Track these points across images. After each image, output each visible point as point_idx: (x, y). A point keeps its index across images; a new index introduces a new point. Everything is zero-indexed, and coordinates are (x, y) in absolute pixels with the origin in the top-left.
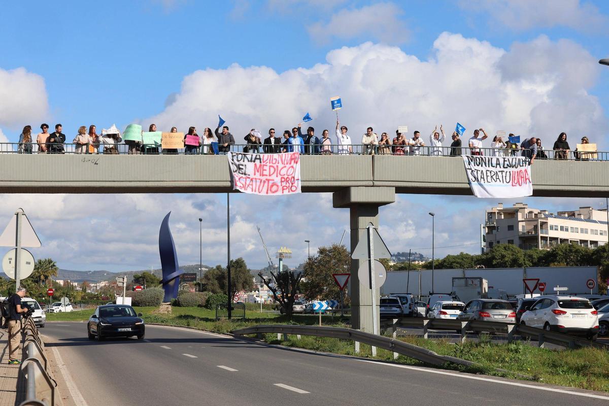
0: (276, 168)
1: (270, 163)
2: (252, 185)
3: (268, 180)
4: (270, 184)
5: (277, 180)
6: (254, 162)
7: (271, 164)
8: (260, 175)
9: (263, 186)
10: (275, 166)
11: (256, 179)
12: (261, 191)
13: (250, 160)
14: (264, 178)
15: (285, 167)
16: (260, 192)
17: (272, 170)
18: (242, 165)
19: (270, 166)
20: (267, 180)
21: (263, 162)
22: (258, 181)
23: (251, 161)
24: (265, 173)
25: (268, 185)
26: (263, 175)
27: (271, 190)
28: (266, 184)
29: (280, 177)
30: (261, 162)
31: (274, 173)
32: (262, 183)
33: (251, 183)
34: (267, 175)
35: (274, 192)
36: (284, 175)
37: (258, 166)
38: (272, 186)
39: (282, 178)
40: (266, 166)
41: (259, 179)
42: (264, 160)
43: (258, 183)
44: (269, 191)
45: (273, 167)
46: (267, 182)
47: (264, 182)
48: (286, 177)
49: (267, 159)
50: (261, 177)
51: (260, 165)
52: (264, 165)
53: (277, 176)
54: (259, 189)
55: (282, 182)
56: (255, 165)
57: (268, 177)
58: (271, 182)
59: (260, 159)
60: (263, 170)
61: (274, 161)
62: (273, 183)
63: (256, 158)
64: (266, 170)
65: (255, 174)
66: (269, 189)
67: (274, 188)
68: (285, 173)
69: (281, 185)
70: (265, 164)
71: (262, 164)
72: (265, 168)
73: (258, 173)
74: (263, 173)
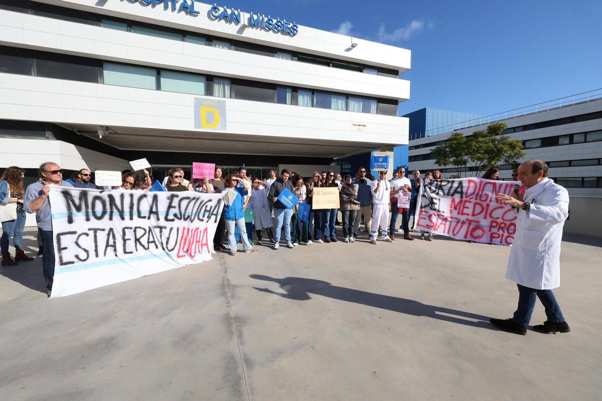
0: (485, 207)
1: (476, 199)
2: (445, 224)
3: (470, 221)
4: (471, 227)
5: (485, 223)
6: (452, 195)
7: (478, 201)
8: (459, 214)
9: (461, 228)
10: (484, 204)
11: (451, 218)
12: (457, 233)
13: (446, 193)
14: (463, 218)
15: (502, 208)
16: (454, 235)
17: (478, 209)
18: (436, 199)
19: (476, 204)
20: (467, 220)
21: (466, 197)
23: (448, 194)
25: (468, 228)
26: (462, 214)
27: (471, 235)
28: (465, 227)
29: (489, 220)
30: (462, 197)
31: (480, 213)
32: (459, 225)
34: (468, 215)
35: (475, 238)
36: (498, 218)
37: (457, 201)
39: (492, 222)
40: (470, 202)
41: (457, 219)
42: (468, 194)
43: (453, 223)
44: (469, 236)
45: (481, 205)
46: (467, 223)
47: (463, 223)
48: (500, 221)
49: (473, 194)
50: (460, 217)
51: (461, 201)
52: (466, 201)
53: (485, 218)
54: (453, 231)
55: (491, 226)
56: (453, 201)
57: (470, 218)
58: (474, 224)
59: (461, 193)
60: (464, 207)
61: (483, 199)
62: (477, 226)
63: (456, 192)
64: (468, 208)
66: (469, 233)
67: (478, 233)
68: (500, 216)
69: (490, 231)
70: (468, 199)
71: (464, 199)
72: (467, 204)
73: (455, 210)
74: (462, 211)
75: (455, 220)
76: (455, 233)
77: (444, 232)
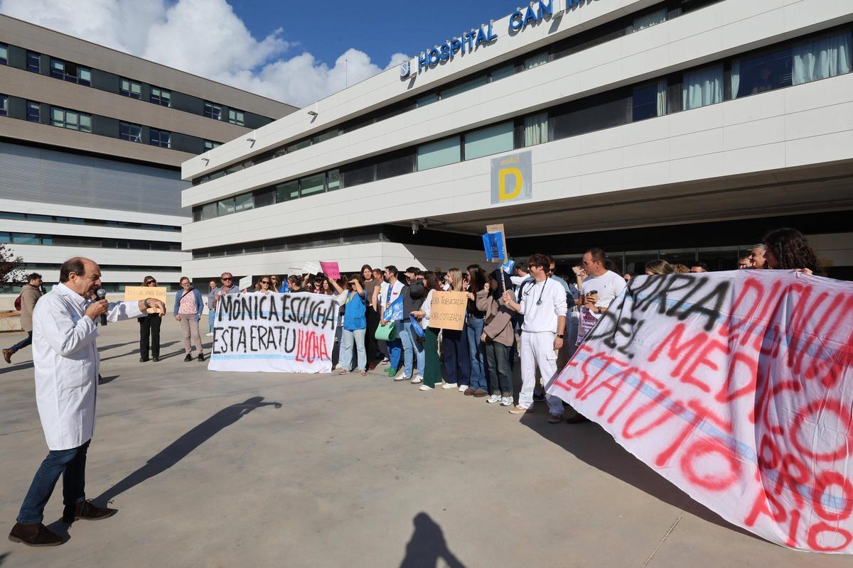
2: (615, 390)
3: (701, 414)
4: (698, 433)
6: (683, 316)
8: (675, 373)
9: (659, 422)
11: (644, 376)
12: (640, 433)
13: (669, 305)
14: (683, 392)
16: (626, 435)
20: (693, 404)
21: (722, 333)
22: (651, 390)
23: (673, 310)
24: (702, 373)
25: (684, 435)
26: (687, 379)
27: (685, 463)
28: (677, 424)
30: (709, 327)
32: (661, 409)
33: (614, 383)
34: (705, 388)
35: (694, 480)
37: (687, 335)
38: (704, 447)
40: (727, 351)
41: (660, 386)
43: (643, 398)
44: (674, 461)
46: (690, 413)
47: (677, 408)
50: (674, 384)
51: (699, 340)
52: (714, 344)
53: (755, 419)
54: (630, 421)
57: (708, 401)
58: (706, 430)
59: (714, 313)
60: (702, 360)
63: (697, 308)
64: (713, 366)
65: (653, 358)
66: (680, 452)
67: (713, 465)
70: (724, 340)
71: (714, 334)
72: (715, 356)
73: (668, 359)
74: (692, 368)
75: (654, 387)
76: (631, 431)
77: (601, 413)
